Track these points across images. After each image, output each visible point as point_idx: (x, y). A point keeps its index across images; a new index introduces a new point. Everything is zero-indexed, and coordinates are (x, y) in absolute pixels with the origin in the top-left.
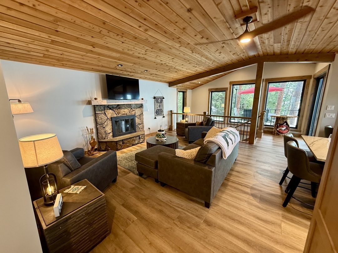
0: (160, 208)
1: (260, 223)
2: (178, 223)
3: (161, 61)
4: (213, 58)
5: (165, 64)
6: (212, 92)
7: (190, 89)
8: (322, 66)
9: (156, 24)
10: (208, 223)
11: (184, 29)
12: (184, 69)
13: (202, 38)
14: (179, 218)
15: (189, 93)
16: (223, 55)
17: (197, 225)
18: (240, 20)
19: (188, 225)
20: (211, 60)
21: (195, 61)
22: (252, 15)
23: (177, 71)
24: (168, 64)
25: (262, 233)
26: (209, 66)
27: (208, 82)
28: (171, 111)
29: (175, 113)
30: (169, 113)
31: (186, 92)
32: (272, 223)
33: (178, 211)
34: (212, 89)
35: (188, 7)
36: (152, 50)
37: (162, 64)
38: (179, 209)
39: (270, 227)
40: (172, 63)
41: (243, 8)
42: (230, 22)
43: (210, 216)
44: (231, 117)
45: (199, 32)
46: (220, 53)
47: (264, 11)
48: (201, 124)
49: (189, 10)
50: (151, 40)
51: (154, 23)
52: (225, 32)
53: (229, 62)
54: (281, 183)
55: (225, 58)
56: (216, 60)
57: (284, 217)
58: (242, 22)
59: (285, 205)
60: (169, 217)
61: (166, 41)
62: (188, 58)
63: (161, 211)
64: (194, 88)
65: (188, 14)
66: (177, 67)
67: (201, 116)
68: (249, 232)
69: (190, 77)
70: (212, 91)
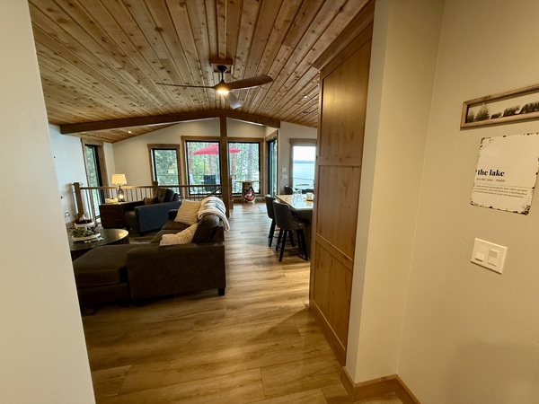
0: (160, 331)
1: (272, 282)
2: (200, 328)
3: (66, 80)
4: (166, 99)
5: (72, 88)
6: (153, 150)
7: (109, 141)
8: (271, 131)
9: (92, 22)
10: (233, 307)
11: (140, 47)
12: (109, 105)
13: (162, 68)
14: (196, 323)
15: (107, 150)
16: (181, 98)
17: (223, 316)
18: (214, 66)
19: (214, 322)
20: (163, 101)
21: (137, 96)
22: (227, 66)
23: (92, 105)
24: (78, 90)
25: (277, 288)
26: (157, 109)
27: (145, 132)
28: (77, 185)
29: (86, 188)
30: (71, 189)
31: (101, 147)
32: (279, 277)
33: (191, 318)
34: (153, 145)
35: (159, 25)
36: (54, 56)
37: (64, 86)
38: (191, 316)
39: (279, 281)
40: (91, 90)
41: (220, 56)
42: (202, 63)
43: (230, 300)
44: (189, 186)
45: (161, 61)
46: (179, 94)
47: (238, 66)
48: (155, 200)
49: (158, 29)
50: (63, 39)
51: (88, 18)
52: (194, 72)
53: (186, 109)
54: (270, 245)
55: (183, 101)
56: (169, 102)
57: (284, 269)
58: (217, 69)
59: (280, 260)
60: (183, 331)
61: (98, 53)
62: (128, 89)
63: (165, 333)
64: (116, 141)
65: (156, 34)
66: (97, 100)
67: (148, 189)
68: (268, 292)
69: (116, 119)
70: (153, 148)
